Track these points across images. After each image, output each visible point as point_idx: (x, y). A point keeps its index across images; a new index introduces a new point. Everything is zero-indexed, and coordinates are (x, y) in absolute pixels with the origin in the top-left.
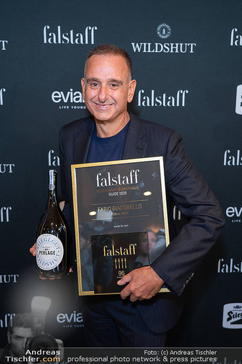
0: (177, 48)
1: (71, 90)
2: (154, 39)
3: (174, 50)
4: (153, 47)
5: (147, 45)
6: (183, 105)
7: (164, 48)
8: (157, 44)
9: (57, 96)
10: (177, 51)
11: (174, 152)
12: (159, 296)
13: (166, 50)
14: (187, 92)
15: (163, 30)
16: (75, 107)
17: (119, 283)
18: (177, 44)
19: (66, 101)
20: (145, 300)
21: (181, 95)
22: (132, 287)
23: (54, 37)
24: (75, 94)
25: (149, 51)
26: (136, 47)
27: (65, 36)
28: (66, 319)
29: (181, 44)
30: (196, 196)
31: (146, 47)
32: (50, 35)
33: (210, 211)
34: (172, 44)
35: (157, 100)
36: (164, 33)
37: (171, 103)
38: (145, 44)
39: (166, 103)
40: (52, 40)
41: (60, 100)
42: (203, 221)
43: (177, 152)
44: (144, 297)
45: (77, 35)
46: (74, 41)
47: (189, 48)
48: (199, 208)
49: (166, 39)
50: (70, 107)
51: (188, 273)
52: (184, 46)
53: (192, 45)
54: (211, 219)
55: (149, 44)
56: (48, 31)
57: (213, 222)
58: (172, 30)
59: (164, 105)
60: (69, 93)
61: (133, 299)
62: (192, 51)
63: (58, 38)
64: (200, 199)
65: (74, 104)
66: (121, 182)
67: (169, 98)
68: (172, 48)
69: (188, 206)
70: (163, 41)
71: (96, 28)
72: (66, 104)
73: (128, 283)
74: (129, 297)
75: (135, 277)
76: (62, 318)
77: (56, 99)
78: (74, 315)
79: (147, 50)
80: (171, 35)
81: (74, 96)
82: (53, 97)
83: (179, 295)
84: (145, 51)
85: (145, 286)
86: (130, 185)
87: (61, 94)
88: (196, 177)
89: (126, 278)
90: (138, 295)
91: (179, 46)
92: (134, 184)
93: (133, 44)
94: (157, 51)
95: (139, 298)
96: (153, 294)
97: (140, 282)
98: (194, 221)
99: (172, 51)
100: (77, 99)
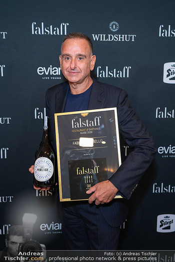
0: (123, 38)
1: (51, 66)
2: (108, 32)
3: (121, 39)
4: (107, 37)
5: (103, 36)
6: (128, 77)
7: (114, 38)
8: (109, 35)
9: (41, 70)
10: (123, 40)
11: (123, 104)
12: (114, 201)
13: (116, 39)
14: (130, 68)
15: (114, 26)
16: (54, 78)
17: (88, 192)
18: (123, 36)
19: (47, 74)
20: (105, 203)
21: (126, 70)
22: (97, 194)
23: (39, 30)
24: (53, 69)
25: (104, 40)
26: (95, 37)
27: (47, 29)
28: (47, 228)
29: (126, 36)
30: (137, 133)
31: (102, 37)
32: (36, 28)
33: (147, 143)
34: (120, 35)
35: (110, 73)
36: (114, 28)
37: (119, 76)
38: (101, 35)
39: (116, 76)
40: (38, 32)
41: (43, 73)
42: (143, 149)
43: (125, 103)
44: (105, 201)
45: (55, 29)
46: (53, 33)
47: (131, 37)
48: (140, 141)
49: (115, 32)
50: (50, 78)
51: (134, 184)
52: (128, 37)
53: (133, 36)
54: (148, 148)
55: (104, 35)
56: (35, 26)
57: (149, 150)
58: (120, 26)
59: (115, 77)
60: (49, 68)
61: (97, 203)
62: (133, 40)
63: (42, 30)
64: (140, 135)
65: (53, 76)
66: (89, 125)
67: (118, 72)
68: (120, 38)
69: (132, 139)
70: (113, 33)
71: (68, 24)
72: (47, 76)
73: (93, 192)
74: (94, 202)
75: (98, 188)
76: (44, 227)
77: (41, 72)
78: (52, 225)
79: (103, 39)
80: (119, 29)
81: (53, 70)
82: (38, 71)
83: (128, 199)
84: (101, 40)
85: (106, 194)
86: (95, 127)
87: (44, 69)
88: (137, 120)
89: (93, 189)
90: (101, 199)
91: (125, 37)
92: (97, 126)
93: (93, 35)
94: (109, 40)
95: (101, 202)
96: (111, 199)
97: (102, 191)
98: (136, 149)
99: (120, 40)
100: (55, 73)
